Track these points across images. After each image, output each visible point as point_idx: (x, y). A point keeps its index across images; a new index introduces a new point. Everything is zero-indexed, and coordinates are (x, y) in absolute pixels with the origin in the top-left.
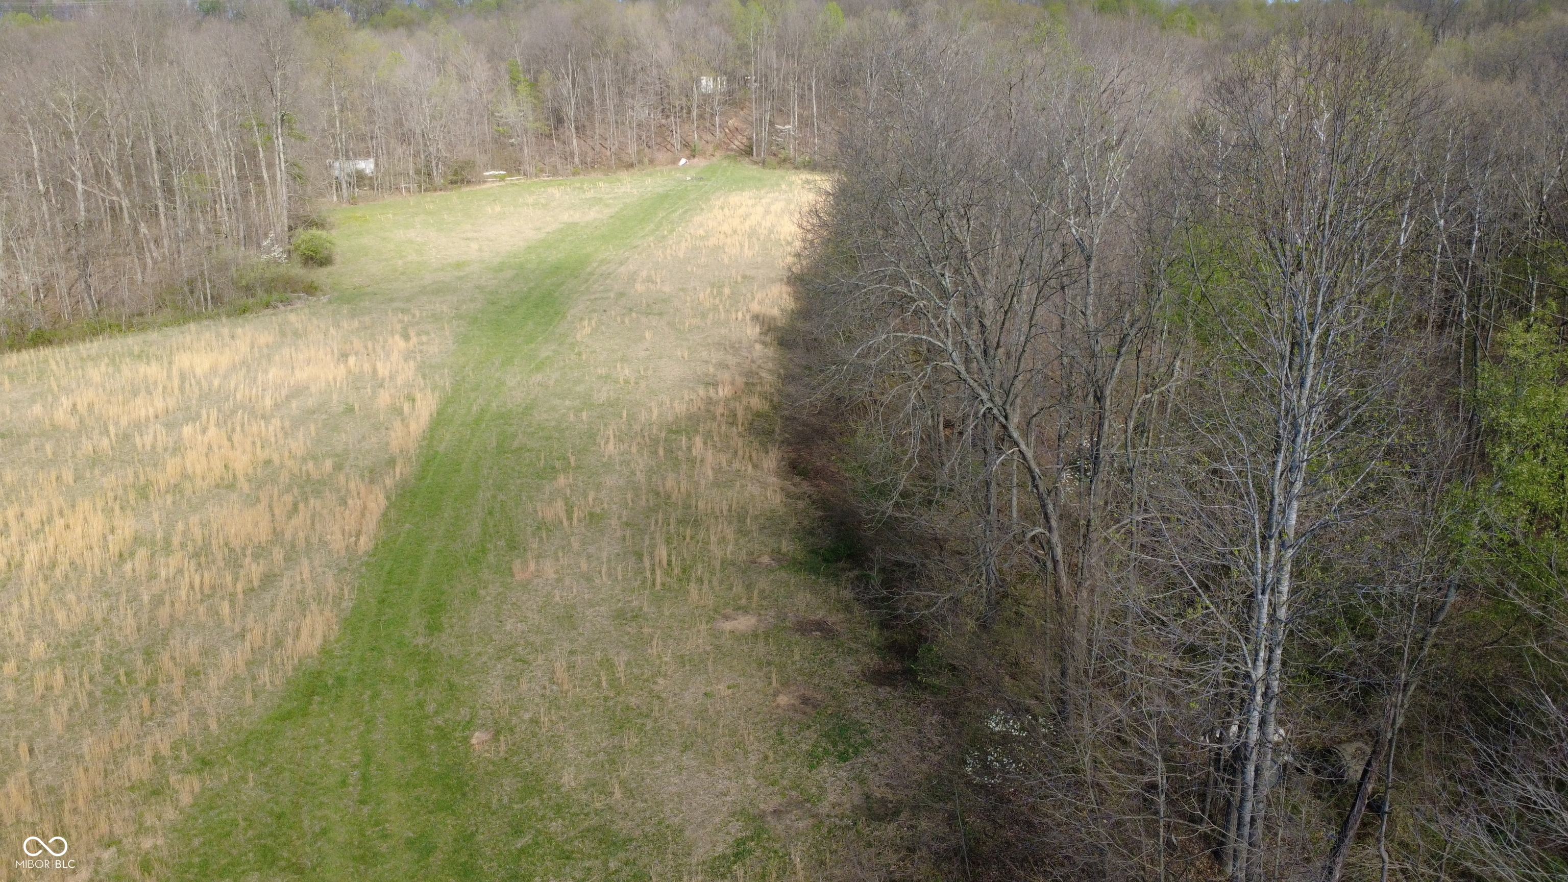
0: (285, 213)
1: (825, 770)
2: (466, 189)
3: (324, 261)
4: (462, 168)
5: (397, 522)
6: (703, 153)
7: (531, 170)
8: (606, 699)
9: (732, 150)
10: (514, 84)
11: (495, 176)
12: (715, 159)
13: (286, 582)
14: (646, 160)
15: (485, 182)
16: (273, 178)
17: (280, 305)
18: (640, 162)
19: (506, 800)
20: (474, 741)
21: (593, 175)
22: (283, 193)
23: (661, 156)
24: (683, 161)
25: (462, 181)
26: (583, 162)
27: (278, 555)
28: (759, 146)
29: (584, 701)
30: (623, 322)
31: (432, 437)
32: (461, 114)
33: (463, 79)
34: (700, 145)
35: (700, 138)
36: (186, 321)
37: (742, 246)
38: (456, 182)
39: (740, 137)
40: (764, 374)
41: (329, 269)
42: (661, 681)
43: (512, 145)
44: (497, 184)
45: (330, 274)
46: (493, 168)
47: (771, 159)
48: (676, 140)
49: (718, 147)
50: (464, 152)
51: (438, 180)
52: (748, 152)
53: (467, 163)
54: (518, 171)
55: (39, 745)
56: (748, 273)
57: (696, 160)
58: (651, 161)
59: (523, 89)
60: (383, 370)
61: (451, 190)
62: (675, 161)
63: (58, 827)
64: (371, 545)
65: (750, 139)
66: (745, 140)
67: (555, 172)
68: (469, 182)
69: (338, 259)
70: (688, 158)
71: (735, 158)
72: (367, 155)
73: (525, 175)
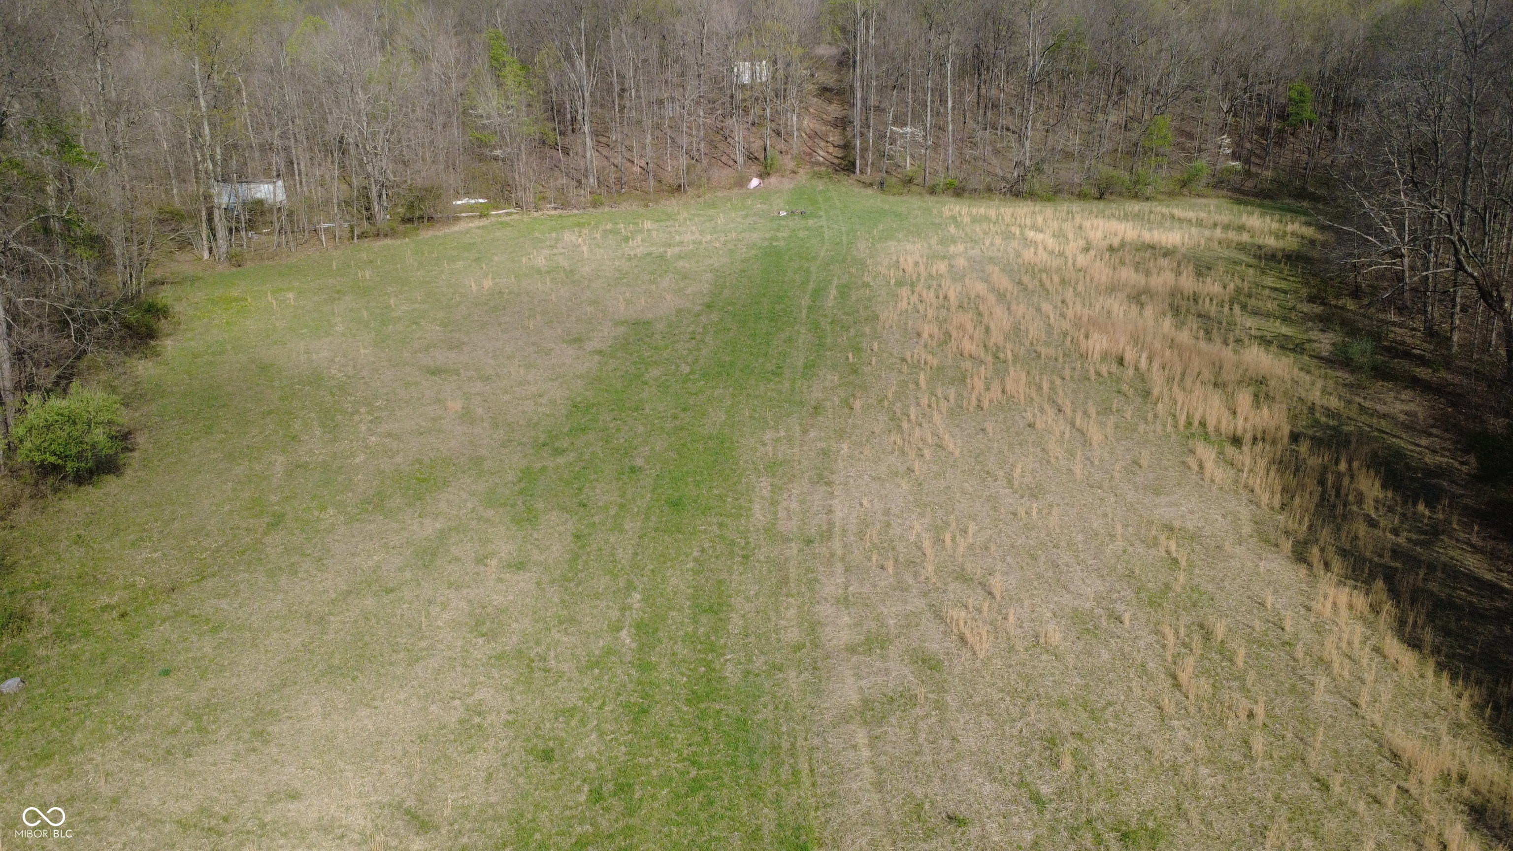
4: (421, 199)
6: (781, 170)
7: (527, 198)
9: (820, 164)
10: (497, 67)
11: (472, 208)
12: (801, 179)
14: (701, 181)
15: (457, 219)
18: (693, 184)
21: (625, 206)
23: (717, 174)
24: (755, 182)
25: (421, 219)
26: (604, 186)
32: (419, 112)
33: (420, 57)
34: (775, 158)
35: (773, 146)
38: (411, 220)
43: (496, 159)
44: (477, 223)
46: (467, 194)
49: (798, 160)
50: (423, 172)
52: (846, 167)
53: (428, 189)
54: (507, 200)
58: (709, 184)
59: (512, 72)
61: (405, 235)
62: (742, 182)
67: (563, 202)
68: (430, 219)
70: (761, 176)
71: (828, 176)
72: (274, 176)
73: (519, 206)
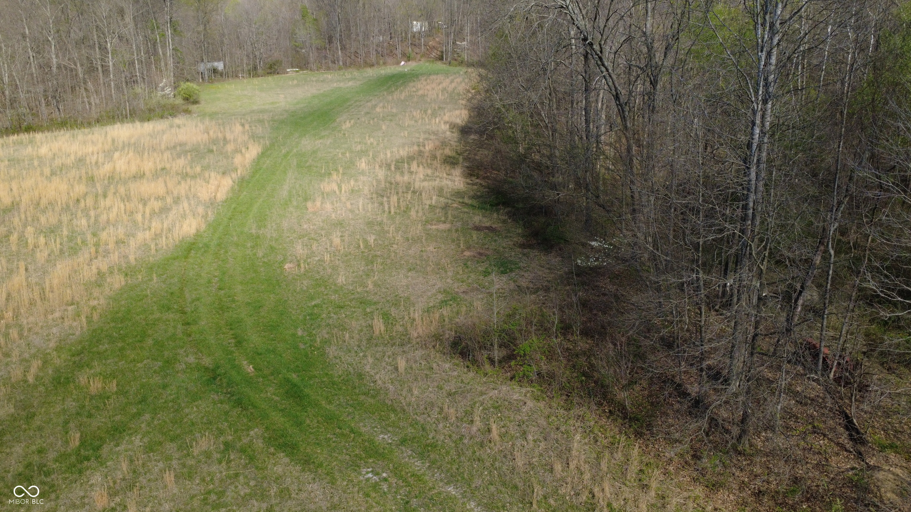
0: (172, 74)
1: (493, 277)
2: (276, 77)
3: (196, 102)
4: (275, 65)
5: (239, 191)
6: (414, 59)
7: (315, 68)
8: (363, 252)
9: (431, 58)
11: (293, 72)
12: (421, 62)
13: (174, 212)
14: (381, 62)
16: (164, 54)
17: (169, 117)
18: (378, 63)
19: (305, 288)
20: (286, 267)
21: (350, 70)
22: (171, 62)
23: (389, 60)
24: (403, 63)
25: (274, 73)
26: (345, 64)
27: (169, 200)
28: (447, 55)
29: (350, 253)
30: (369, 123)
31: (258, 162)
34: (413, 55)
35: (413, 50)
36: (115, 123)
37: (438, 95)
38: (270, 73)
39: (436, 51)
40: (452, 143)
41: (197, 105)
42: (395, 246)
44: (295, 74)
45: (197, 108)
46: (292, 67)
47: (453, 62)
48: (398, 52)
49: (423, 56)
50: (277, 55)
51: (260, 71)
52: (441, 58)
53: (277, 61)
54: (307, 68)
55: (31, 268)
56: (441, 106)
57: (410, 62)
58: (384, 63)
60: (229, 136)
61: (268, 77)
62: (398, 63)
63: (43, 297)
64: (224, 197)
65: (442, 52)
66: (438, 53)
67: (328, 69)
68: (278, 73)
69: (203, 102)
70: (406, 62)
71: (433, 62)
72: (219, 60)
73: (311, 70)
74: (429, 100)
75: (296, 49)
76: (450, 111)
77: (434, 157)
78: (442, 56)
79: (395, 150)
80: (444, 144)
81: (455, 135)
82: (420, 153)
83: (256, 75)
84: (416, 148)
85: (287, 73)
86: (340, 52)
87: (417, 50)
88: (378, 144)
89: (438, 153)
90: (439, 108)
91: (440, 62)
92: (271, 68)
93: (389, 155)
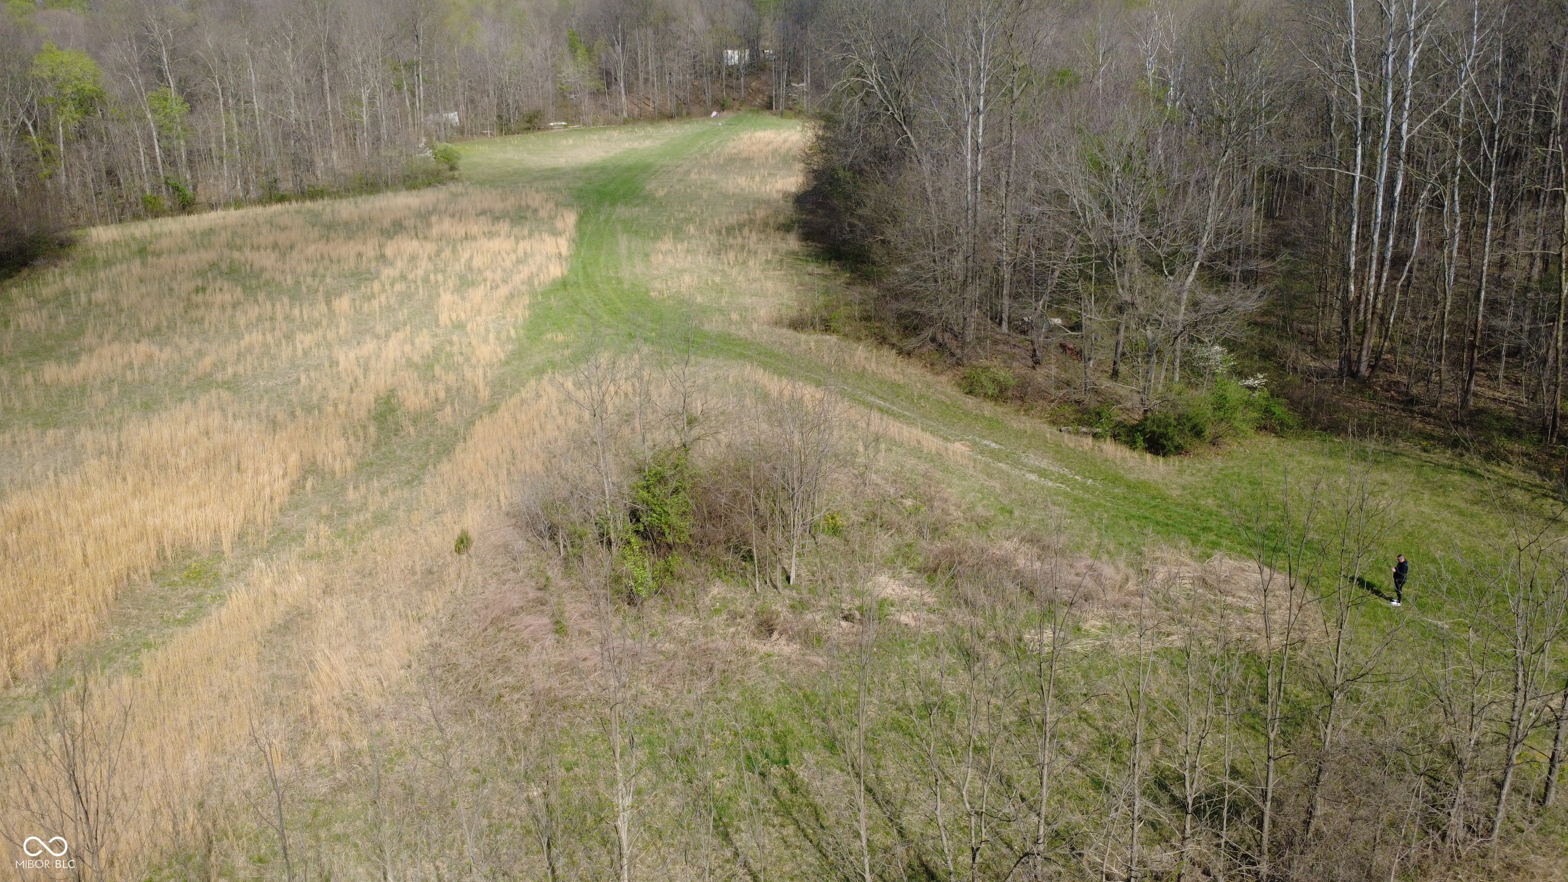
6: (730, 108)
7: (590, 120)
10: (573, 50)
12: (741, 113)
14: (685, 112)
18: (679, 114)
21: (640, 123)
23: (695, 109)
24: (714, 114)
25: (534, 128)
26: (631, 116)
28: (777, 101)
33: (532, 45)
34: (729, 101)
35: (728, 94)
39: (761, 96)
40: (786, 211)
41: (457, 172)
45: (460, 175)
46: (556, 120)
47: (787, 112)
48: (708, 97)
51: (515, 127)
54: (577, 122)
56: (772, 171)
57: (725, 113)
58: (688, 114)
59: (581, 54)
62: (707, 114)
65: (771, 98)
66: (766, 98)
67: (610, 122)
69: (461, 167)
70: (719, 112)
73: (584, 124)
74: (756, 165)
75: (562, 94)
76: (783, 178)
77: (766, 225)
78: (771, 104)
79: (723, 218)
80: (777, 212)
81: (790, 204)
82: (751, 221)
83: (509, 132)
84: (745, 216)
85: (552, 128)
86: (624, 98)
87: (735, 95)
88: (702, 212)
89: (771, 221)
90: (770, 174)
91: (768, 112)
92: (529, 121)
93: (717, 222)
